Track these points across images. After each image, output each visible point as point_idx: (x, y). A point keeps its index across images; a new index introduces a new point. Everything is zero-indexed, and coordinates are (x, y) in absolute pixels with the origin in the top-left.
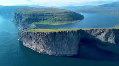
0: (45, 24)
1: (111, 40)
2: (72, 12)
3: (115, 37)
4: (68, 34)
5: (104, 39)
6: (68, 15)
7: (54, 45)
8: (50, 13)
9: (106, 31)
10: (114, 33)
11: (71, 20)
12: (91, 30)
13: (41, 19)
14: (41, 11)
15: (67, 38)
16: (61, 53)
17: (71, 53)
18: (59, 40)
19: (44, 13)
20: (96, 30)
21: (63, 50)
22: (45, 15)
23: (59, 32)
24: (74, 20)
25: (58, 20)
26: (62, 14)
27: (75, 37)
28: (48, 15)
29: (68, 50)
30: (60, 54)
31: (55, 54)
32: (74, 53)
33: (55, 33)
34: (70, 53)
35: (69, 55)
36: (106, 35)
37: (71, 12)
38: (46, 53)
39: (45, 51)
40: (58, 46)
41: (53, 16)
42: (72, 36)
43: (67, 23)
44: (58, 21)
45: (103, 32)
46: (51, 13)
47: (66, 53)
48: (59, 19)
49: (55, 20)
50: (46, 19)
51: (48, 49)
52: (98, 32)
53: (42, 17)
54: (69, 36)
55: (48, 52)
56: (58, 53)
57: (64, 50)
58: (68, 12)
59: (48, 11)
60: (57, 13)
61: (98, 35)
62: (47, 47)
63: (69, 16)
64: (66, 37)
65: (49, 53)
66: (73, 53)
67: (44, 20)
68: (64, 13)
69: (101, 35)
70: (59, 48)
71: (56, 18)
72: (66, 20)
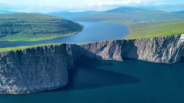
0: (16, 40)
1: (117, 57)
2: (65, 19)
3: (121, 52)
4: (45, 52)
5: (108, 55)
6: (57, 24)
7: (20, 74)
8: (24, 22)
9: (110, 43)
10: (119, 46)
11: (63, 32)
12: (90, 45)
13: (7, 33)
14: (7, 17)
15: (43, 59)
16: (37, 87)
17: (55, 84)
18: (30, 64)
19: (13, 21)
20: (97, 43)
21: (39, 81)
22: (15, 25)
23: (28, 50)
24: (67, 32)
25: (40, 33)
26: (47, 23)
27: (58, 55)
28: (21, 25)
29: (48, 80)
30: (35, 90)
31: (25, 92)
32: (60, 83)
33: (19, 53)
34: (53, 85)
35: (52, 88)
36: (110, 50)
37: (62, 20)
38: (6, 92)
39: (4, 88)
40: (30, 76)
41: (30, 26)
42: (53, 55)
43: (55, 37)
44: (40, 35)
45: (105, 46)
46: (26, 22)
47: (46, 87)
48: (43, 31)
49: (35, 34)
50: (17, 32)
51: (9, 85)
52: (99, 47)
53: (8, 28)
54: (48, 55)
55: (11, 89)
56: (32, 89)
57: (42, 82)
58: (58, 20)
59: (20, 18)
60: (38, 21)
61: (100, 50)
62: (7, 81)
63: (59, 25)
64: (41, 57)
65: (13, 90)
66: (58, 84)
67: (13, 33)
68: (50, 21)
69: (104, 51)
70: (32, 79)
71: (36, 29)
72: (53, 32)
